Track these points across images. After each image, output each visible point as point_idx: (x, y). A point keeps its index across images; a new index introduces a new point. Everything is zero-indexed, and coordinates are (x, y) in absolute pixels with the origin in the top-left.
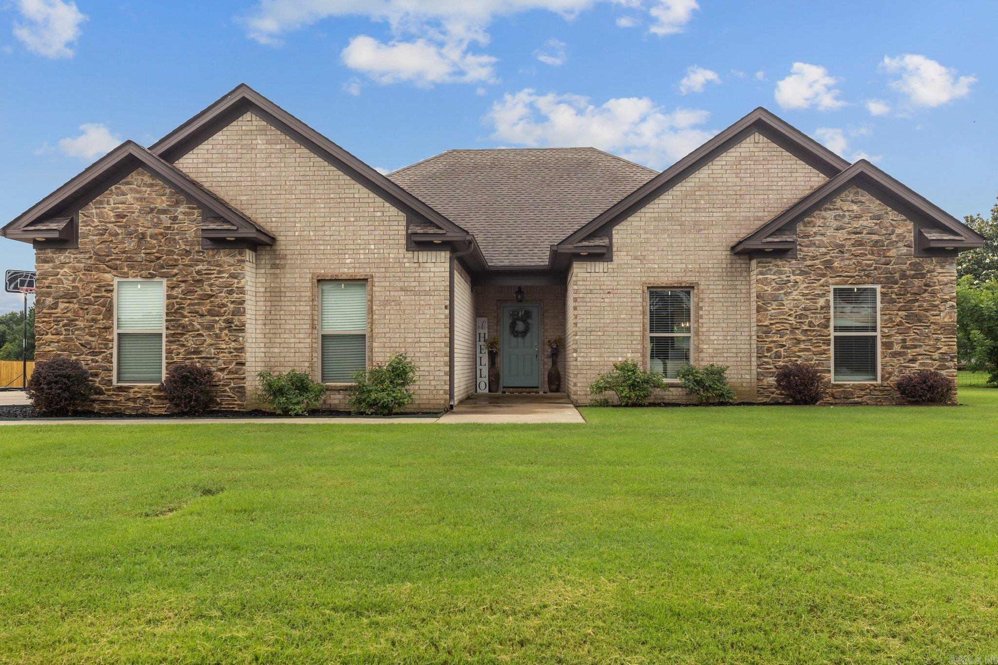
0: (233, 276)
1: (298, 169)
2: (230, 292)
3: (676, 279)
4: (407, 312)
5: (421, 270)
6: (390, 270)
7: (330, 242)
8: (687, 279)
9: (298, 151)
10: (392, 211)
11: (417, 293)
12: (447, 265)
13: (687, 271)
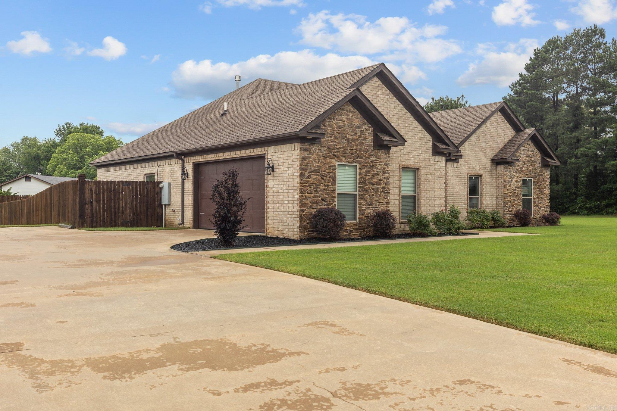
0: (386, 165)
1: (394, 110)
2: (384, 173)
3: (477, 172)
4: (432, 185)
5: (436, 165)
6: (426, 164)
7: (406, 149)
8: (479, 172)
9: (394, 100)
10: (427, 136)
11: (436, 176)
12: (445, 163)
13: (480, 168)
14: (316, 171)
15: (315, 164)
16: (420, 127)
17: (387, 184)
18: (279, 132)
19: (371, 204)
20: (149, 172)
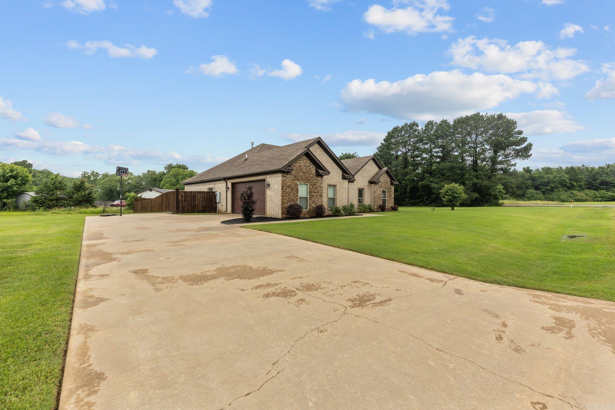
0: (321, 184)
2: (320, 187)
3: (361, 187)
4: (342, 193)
5: (344, 184)
6: (339, 183)
7: (330, 176)
8: (363, 187)
10: (340, 170)
11: (343, 189)
12: (347, 183)
13: (363, 185)
14: (289, 187)
15: (289, 183)
16: (337, 166)
17: (322, 192)
18: (272, 169)
19: (314, 202)
20: (210, 187)
